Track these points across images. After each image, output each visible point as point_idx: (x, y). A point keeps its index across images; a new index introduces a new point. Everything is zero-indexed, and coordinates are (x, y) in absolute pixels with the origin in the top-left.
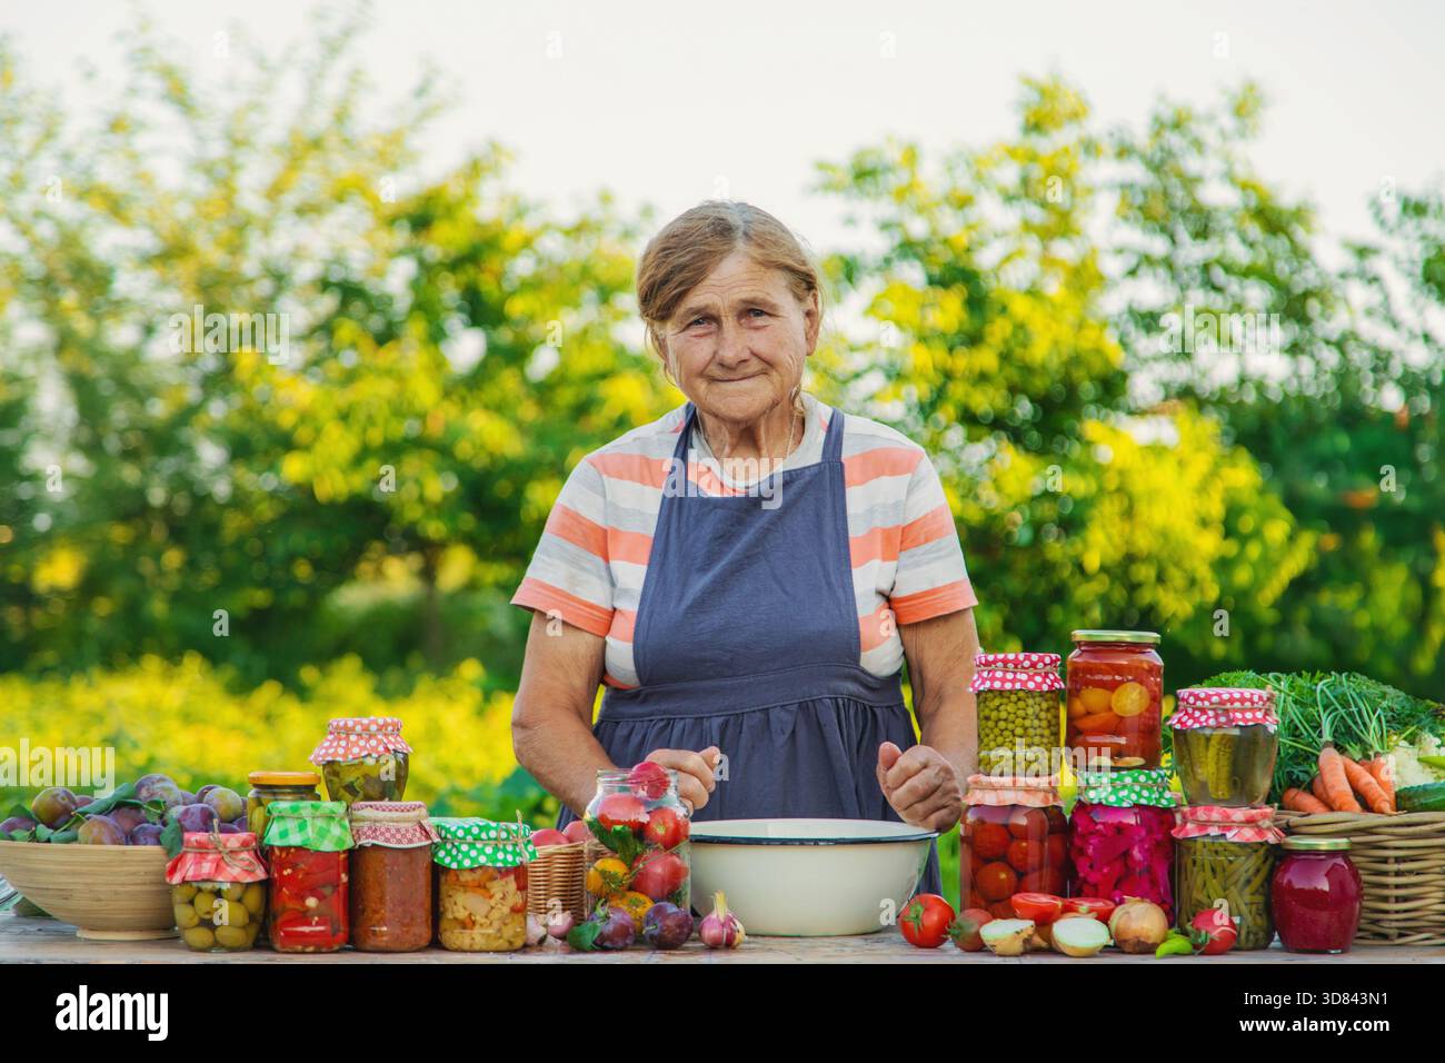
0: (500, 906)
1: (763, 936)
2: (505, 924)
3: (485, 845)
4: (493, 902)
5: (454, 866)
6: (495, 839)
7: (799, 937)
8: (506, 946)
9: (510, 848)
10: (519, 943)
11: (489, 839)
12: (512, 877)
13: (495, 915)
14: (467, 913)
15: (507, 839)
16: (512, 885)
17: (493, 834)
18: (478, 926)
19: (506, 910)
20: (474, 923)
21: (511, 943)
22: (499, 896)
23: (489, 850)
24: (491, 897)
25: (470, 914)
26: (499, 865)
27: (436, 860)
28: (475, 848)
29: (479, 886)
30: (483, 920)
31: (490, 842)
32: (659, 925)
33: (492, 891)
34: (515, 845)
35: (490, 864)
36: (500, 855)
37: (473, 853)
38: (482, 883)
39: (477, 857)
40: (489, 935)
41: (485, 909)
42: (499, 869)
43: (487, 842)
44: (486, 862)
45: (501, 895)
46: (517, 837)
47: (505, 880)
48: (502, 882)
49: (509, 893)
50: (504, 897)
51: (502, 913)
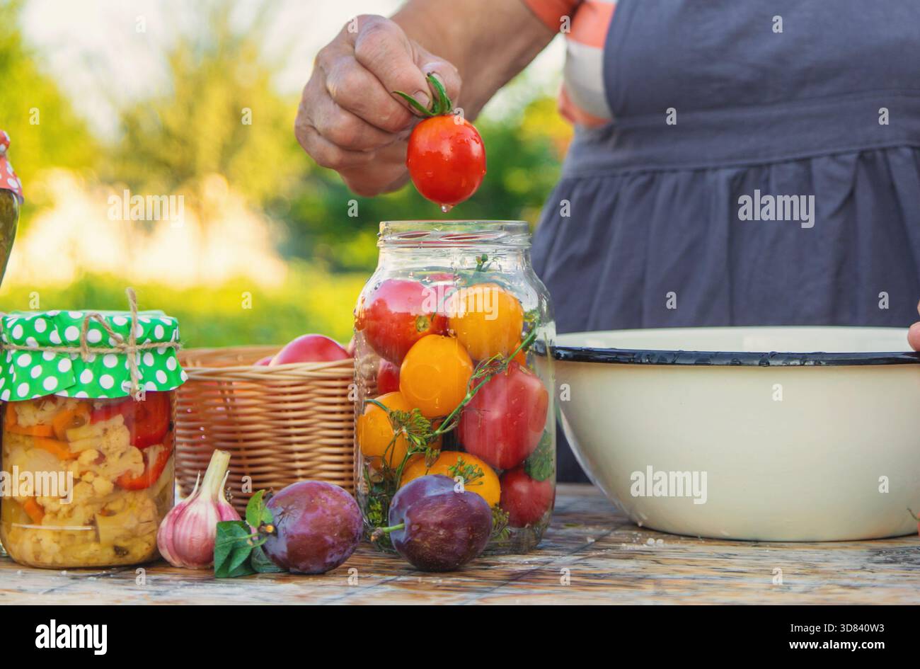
0: (89, 477)
1: (692, 537)
2: (107, 513)
3: (61, 355)
5: (6, 395)
6: (77, 344)
7: (756, 542)
8: (107, 556)
9: (111, 362)
10: (140, 550)
11: (65, 344)
12: (118, 420)
13: (78, 495)
15: (104, 343)
16: (118, 434)
17: (72, 334)
19: (103, 485)
21: (118, 550)
22: (89, 456)
23: (65, 365)
24: (75, 457)
26: (82, 394)
28: (41, 362)
29: (52, 437)
31: (71, 349)
32: (407, 521)
33: (76, 447)
34: (122, 356)
35: (65, 394)
36: (87, 376)
37: (37, 372)
38: (58, 431)
39: (41, 380)
40: (72, 536)
42: (88, 404)
43: (62, 349)
44: (58, 389)
45: (95, 455)
46: (125, 341)
47: (102, 424)
48: (98, 428)
49: (111, 450)
50: (101, 458)
51: (94, 492)
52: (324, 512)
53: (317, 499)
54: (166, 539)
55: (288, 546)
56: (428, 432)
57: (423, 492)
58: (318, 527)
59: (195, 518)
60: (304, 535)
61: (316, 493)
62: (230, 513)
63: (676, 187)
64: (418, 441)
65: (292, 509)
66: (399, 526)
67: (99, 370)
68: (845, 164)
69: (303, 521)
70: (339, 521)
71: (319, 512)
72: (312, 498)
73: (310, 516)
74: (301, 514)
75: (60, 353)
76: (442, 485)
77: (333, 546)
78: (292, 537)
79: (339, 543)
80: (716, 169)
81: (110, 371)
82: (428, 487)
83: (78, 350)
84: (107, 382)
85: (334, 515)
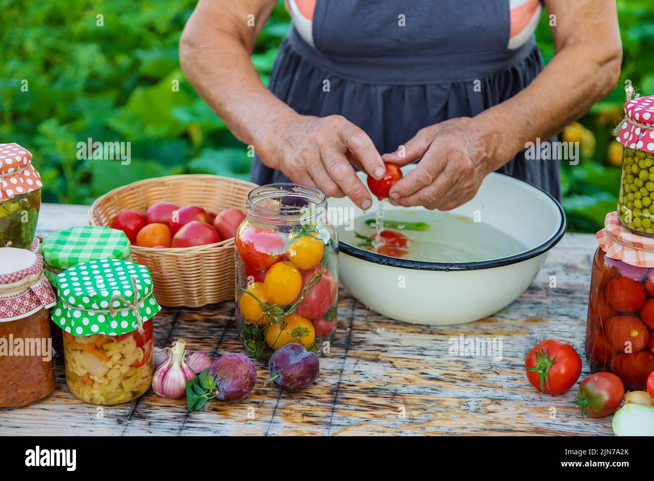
0: (117, 366)
2: (127, 379)
4: (110, 365)
5: (68, 330)
6: (107, 309)
8: (129, 398)
9: (125, 314)
11: (101, 309)
12: (130, 339)
13: (114, 375)
14: (85, 372)
15: (122, 307)
16: (131, 343)
17: (104, 304)
18: (96, 386)
19: (125, 369)
20: (93, 381)
21: (134, 394)
22: (116, 358)
23: (101, 319)
24: (110, 358)
25: (88, 373)
26: (113, 334)
27: (53, 319)
28: (87, 316)
29: (96, 348)
30: (102, 381)
31: (102, 311)
33: (110, 354)
34: (131, 311)
35: (103, 333)
36: (114, 324)
37: (86, 321)
38: (99, 346)
39: (89, 326)
41: (103, 371)
42: (116, 337)
43: (99, 311)
44: (99, 331)
45: (120, 356)
46: (132, 303)
47: (122, 342)
48: (120, 345)
49: (128, 353)
50: (123, 357)
51: (120, 372)
52: (242, 378)
53: (237, 372)
54: (158, 388)
55: (225, 396)
56: (281, 315)
57: (289, 361)
58: (239, 387)
59: (174, 380)
60: (233, 391)
61: (236, 368)
62: (189, 372)
63: (355, 91)
64: (277, 319)
65: (225, 378)
66: (276, 376)
67: (119, 319)
68: (443, 90)
69: (233, 386)
70: (249, 380)
71: (239, 379)
72: (235, 371)
73: (235, 382)
74: (231, 381)
75: (98, 313)
76: (297, 355)
77: (246, 392)
78: (227, 393)
79: (249, 390)
80: (375, 85)
81: (125, 319)
82: (291, 358)
83: (108, 311)
84: (124, 324)
85: (246, 379)
